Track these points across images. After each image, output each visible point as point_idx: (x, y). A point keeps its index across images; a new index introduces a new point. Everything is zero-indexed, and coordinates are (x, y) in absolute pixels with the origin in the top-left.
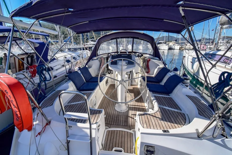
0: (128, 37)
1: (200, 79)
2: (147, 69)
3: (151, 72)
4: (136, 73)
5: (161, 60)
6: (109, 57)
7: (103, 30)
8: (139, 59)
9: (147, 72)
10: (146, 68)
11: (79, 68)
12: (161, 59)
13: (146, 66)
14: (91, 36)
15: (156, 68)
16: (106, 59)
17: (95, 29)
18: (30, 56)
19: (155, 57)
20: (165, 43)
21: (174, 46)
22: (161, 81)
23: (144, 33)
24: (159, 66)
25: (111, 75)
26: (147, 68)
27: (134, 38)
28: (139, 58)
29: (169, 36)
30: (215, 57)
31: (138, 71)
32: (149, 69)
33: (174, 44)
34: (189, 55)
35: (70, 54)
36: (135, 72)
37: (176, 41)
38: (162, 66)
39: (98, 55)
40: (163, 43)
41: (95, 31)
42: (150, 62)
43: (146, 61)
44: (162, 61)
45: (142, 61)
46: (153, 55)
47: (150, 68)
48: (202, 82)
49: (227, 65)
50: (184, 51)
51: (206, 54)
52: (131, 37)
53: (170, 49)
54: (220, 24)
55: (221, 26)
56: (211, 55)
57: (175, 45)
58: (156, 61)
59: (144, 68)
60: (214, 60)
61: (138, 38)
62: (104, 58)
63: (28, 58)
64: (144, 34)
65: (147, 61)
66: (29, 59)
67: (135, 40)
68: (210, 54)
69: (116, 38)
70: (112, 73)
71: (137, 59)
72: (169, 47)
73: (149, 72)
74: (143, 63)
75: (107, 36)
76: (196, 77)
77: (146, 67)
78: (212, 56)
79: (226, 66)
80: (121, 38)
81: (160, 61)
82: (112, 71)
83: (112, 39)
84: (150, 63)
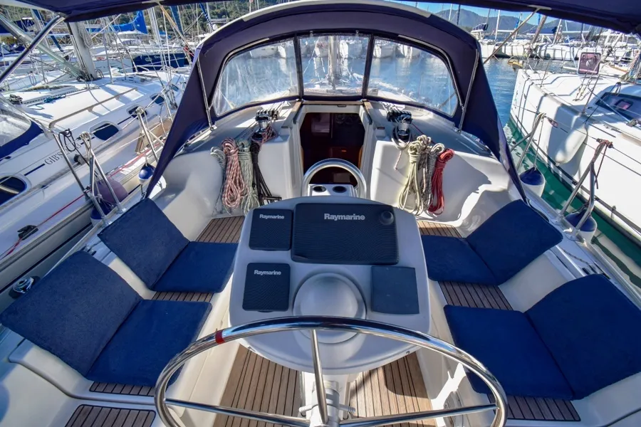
0: (350, 32)
2: (433, 194)
3: (448, 205)
5: (498, 157)
8: (402, 149)
9: (432, 209)
10: (430, 191)
11: (144, 168)
12: (502, 152)
13: (427, 183)
14: (218, 8)
15: (475, 190)
24: (490, 183)
26: (433, 189)
28: (402, 144)
32: (440, 195)
34: (546, 95)
35: (118, 96)
42: (449, 163)
43: (433, 161)
44: (505, 162)
45: (412, 159)
46: (455, 119)
50: (520, 71)
51: (607, 94)
56: (628, 102)
58: (479, 161)
59: (421, 192)
65: (438, 158)
69: (295, 36)
71: (393, 147)
73: (439, 205)
74: (418, 169)
77: (427, 187)
78: (631, 104)
80: (318, 32)
81: (493, 160)
84: (449, 170)
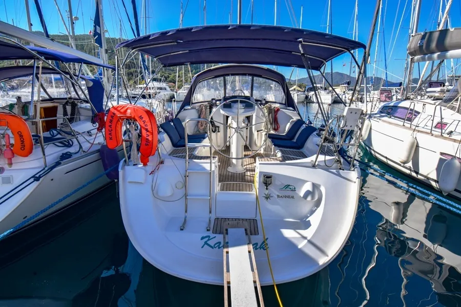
0: (245, 74)
1: (373, 152)
2: (275, 124)
3: (280, 129)
4: (258, 131)
6: (213, 105)
7: (203, 62)
9: (275, 130)
10: (273, 122)
12: (296, 109)
13: (272, 119)
15: (289, 122)
16: (209, 108)
17: (194, 60)
18: (70, 103)
19: (288, 107)
20: (325, 89)
21: (344, 96)
22: (293, 138)
23: (269, 68)
24: (293, 119)
25: (217, 134)
26: (275, 121)
27: (253, 75)
28: (263, 107)
29: (332, 72)
30: (395, 111)
31: (261, 127)
32: (277, 123)
33: (344, 92)
36: (255, 129)
37: (348, 84)
38: (296, 118)
39: (192, 104)
40: (321, 87)
41: (192, 63)
42: (279, 112)
43: (273, 113)
44: (297, 112)
45: (266, 111)
46: (285, 104)
47: (279, 122)
48: (375, 156)
49: (406, 121)
51: (384, 107)
52: (249, 75)
53: (337, 101)
54: (409, 53)
55: (411, 57)
57: (346, 94)
58: (289, 112)
59: (270, 123)
60: (394, 116)
61: (260, 76)
62: (206, 106)
63: (67, 106)
64: (268, 70)
65: (275, 111)
66: (69, 108)
67: (255, 78)
68: (390, 106)
69: (224, 76)
70: (219, 132)
72: (333, 98)
73: (278, 128)
74: (269, 115)
75: (210, 70)
76: (368, 148)
78: (392, 109)
79: (405, 124)
80: (233, 75)
81: (295, 112)
82: (218, 127)
83: (216, 77)
84: (279, 115)
